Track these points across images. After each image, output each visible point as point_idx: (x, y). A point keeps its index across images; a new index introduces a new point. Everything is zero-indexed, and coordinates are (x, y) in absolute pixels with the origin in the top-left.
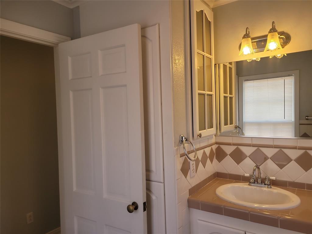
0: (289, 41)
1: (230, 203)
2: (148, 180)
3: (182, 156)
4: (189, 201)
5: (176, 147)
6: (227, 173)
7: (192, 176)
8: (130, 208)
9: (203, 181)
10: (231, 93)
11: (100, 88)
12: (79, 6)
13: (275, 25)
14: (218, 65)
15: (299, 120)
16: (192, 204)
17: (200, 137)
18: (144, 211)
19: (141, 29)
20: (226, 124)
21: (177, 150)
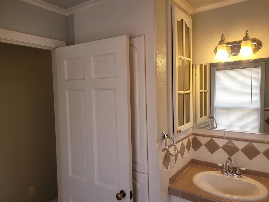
0: (261, 47)
1: (206, 193)
2: (134, 171)
3: (164, 150)
4: (169, 189)
5: (159, 144)
6: (201, 160)
7: (172, 167)
8: (119, 196)
9: (181, 169)
10: (206, 89)
11: (93, 90)
12: (73, 15)
13: (248, 33)
14: (195, 65)
15: (265, 106)
16: (171, 192)
17: (179, 133)
18: (131, 199)
19: (129, 39)
20: (201, 116)
21: (160, 146)
